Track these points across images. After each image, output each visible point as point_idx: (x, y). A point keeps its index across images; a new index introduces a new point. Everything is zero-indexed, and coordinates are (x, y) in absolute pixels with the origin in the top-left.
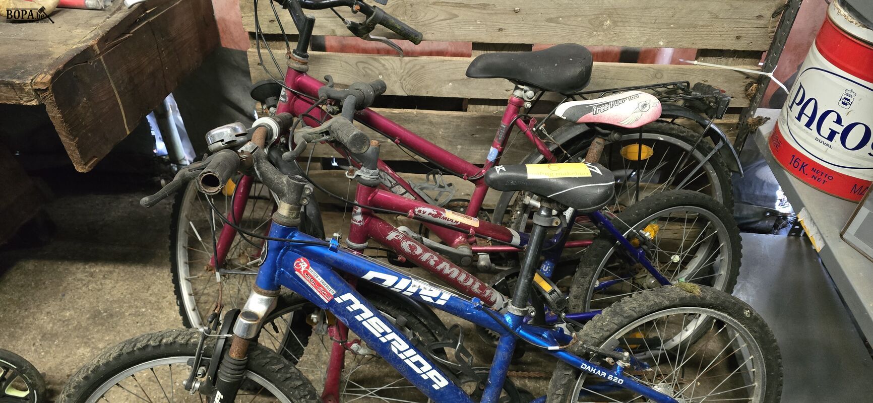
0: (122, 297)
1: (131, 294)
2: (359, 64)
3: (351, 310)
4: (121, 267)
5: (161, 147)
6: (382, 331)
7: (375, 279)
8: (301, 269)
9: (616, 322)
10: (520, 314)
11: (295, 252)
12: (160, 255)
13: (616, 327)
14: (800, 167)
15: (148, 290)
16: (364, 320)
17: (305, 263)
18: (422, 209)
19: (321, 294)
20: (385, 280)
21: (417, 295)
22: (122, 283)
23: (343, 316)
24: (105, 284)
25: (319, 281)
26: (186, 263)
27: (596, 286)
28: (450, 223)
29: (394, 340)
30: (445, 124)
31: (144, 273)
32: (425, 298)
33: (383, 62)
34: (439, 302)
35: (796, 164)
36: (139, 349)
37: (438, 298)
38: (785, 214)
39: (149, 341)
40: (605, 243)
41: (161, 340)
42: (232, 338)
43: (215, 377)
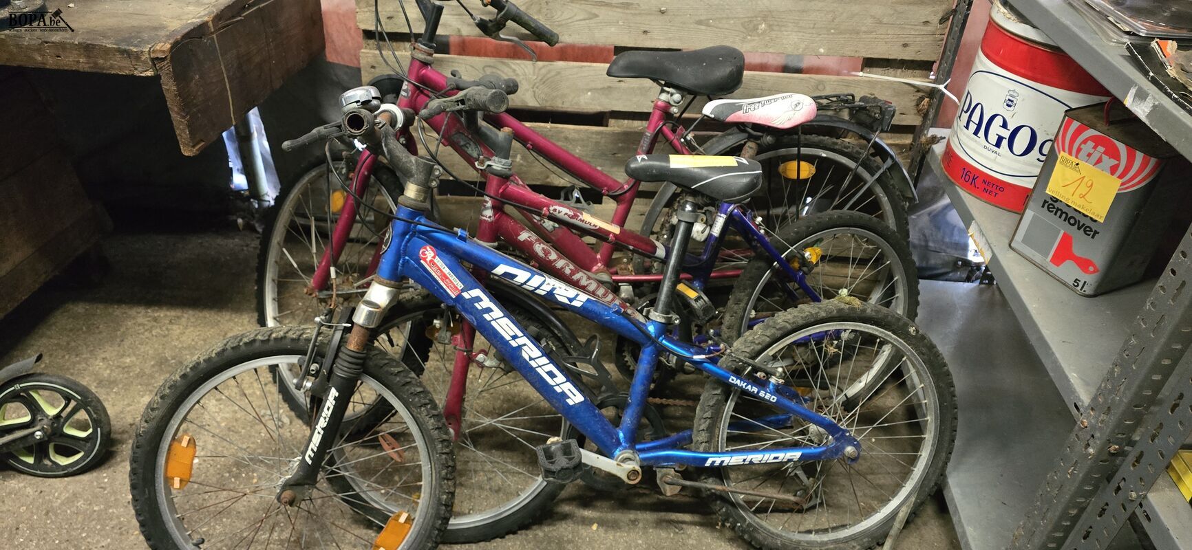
0: (193, 343)
1: (205, 340)
2: (486, 69)
3: (480, 308)
4: (191, 312)
5: (239, 181)
6: (512, 334)
7: (506, 274)
8: (427, 258)
9: (768, 334)
10: (663, 321)
11: (422, 239)
13: (768, 339)
14: (971, 180)
16: (493, 320)
17: (431, 252)
18: (558, 208)
19: (448, 287)
20: (516, 276)
21: (551, 293)
22: (192, 329)
23: (471, 313)
24: (172, 329)
25: (446, 273)
26: (276, 299)
27: (752, 316)
28: (588, 226)
29: (525, 345)
30: (583, 140)
31: (219, 319)
32: (560, 299)
33: (513, 66)
34: (575, 303)
35: (967, 178)
36: (246, 344)
37: (574, 299)
38: (979, 263)
39: (256, 335)
40: (762, 264)
41: (271, 334)
42: (352, 327)
43: (331, 372)
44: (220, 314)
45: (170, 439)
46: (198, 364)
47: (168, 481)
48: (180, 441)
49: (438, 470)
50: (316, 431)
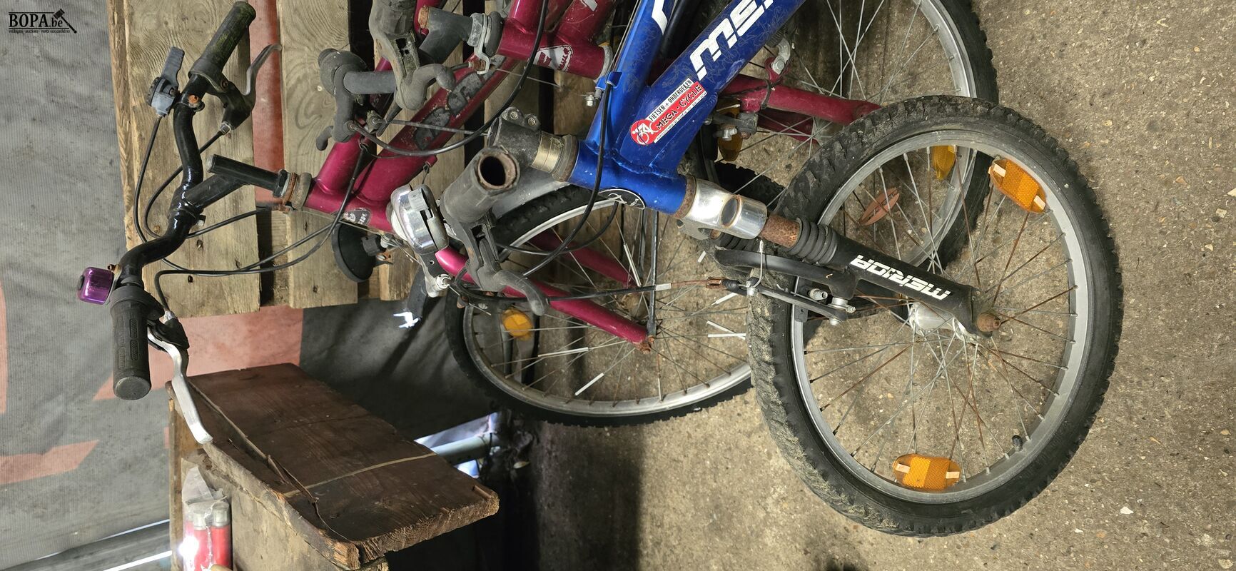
0: (689, 496)
1: (684, 484)
3: (719, 54)
4: (645, 505)
5: (469, 468)
7: (665, 10)
8: (649, 134)
11: (621, 141)
12: (626, 453)
15: (678, 461)
16: (735, 33)
17: (640, 128)
19: (692, 101)
22: (668, 500)
23: (728, 67)
24: (670, 523)
25: (670, 104)
26: (638, 402)
33: (293, 82)
36: (781, 395)
39: (767, 382)
41: (766, 362)
42: (764, 240)
43: (825, 268)
44: (647, 470)
45: (900, 489)
46: (808, 458)
47: (949, 486)
48: (901, 475)
49: (945, 119)
50: (908, 285)
